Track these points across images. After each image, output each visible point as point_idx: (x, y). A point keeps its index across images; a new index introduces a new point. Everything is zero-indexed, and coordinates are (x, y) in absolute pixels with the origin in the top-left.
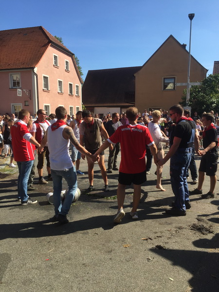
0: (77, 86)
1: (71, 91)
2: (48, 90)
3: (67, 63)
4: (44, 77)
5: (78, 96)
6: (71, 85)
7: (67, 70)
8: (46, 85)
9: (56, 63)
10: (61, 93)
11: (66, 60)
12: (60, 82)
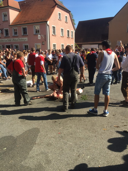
0: (72, 32)
1: (68, 35)
2: (55, 35)
3: (66, 17)
4: (53, 27)
5: (72, 38)
6: (68, 31)
7: (66, 22)
8: (54, 32)
9: (60, 17)
10: (63, 37)
11: (66, 15)
12: (62, 30)
